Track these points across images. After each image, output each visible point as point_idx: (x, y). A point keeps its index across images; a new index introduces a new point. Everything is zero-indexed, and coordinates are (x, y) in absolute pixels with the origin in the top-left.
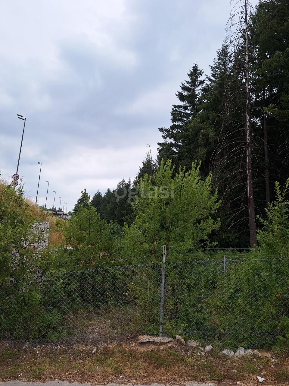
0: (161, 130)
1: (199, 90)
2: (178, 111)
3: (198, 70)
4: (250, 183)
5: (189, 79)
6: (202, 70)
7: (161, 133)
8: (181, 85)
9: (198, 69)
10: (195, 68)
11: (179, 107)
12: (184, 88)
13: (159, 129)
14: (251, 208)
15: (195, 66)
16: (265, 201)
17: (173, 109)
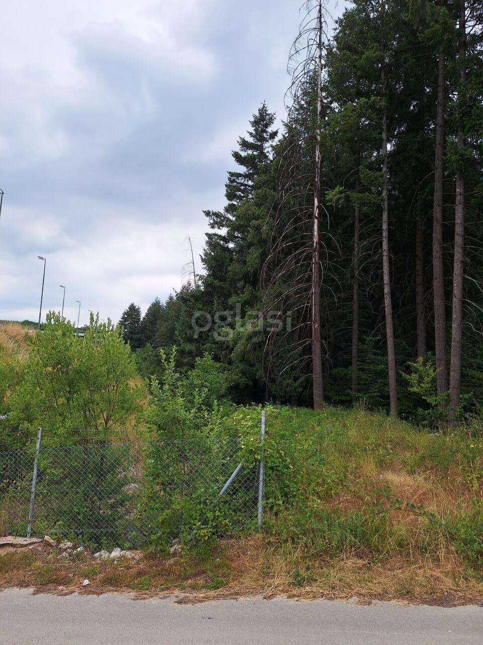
0: (208, 214)
1: (268, 148)
2: (237, 183)
3: (267, 114)
4: (315, 304)
5: (252, 130)
6: (275, 114)
7: (208, 218)
8: (239, 141)
9: (267, 112)
10: (263, 111)
11: (238, 175)
12: (245, 144)
13: (205, 212)
14: (315, 342)
15: (264, 107)
16: (351, 329)
17: (229, 179)
